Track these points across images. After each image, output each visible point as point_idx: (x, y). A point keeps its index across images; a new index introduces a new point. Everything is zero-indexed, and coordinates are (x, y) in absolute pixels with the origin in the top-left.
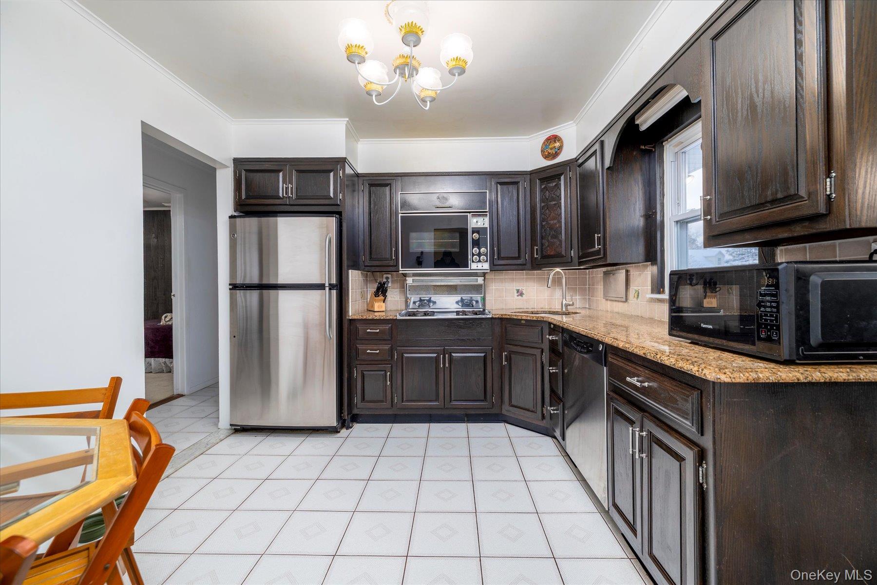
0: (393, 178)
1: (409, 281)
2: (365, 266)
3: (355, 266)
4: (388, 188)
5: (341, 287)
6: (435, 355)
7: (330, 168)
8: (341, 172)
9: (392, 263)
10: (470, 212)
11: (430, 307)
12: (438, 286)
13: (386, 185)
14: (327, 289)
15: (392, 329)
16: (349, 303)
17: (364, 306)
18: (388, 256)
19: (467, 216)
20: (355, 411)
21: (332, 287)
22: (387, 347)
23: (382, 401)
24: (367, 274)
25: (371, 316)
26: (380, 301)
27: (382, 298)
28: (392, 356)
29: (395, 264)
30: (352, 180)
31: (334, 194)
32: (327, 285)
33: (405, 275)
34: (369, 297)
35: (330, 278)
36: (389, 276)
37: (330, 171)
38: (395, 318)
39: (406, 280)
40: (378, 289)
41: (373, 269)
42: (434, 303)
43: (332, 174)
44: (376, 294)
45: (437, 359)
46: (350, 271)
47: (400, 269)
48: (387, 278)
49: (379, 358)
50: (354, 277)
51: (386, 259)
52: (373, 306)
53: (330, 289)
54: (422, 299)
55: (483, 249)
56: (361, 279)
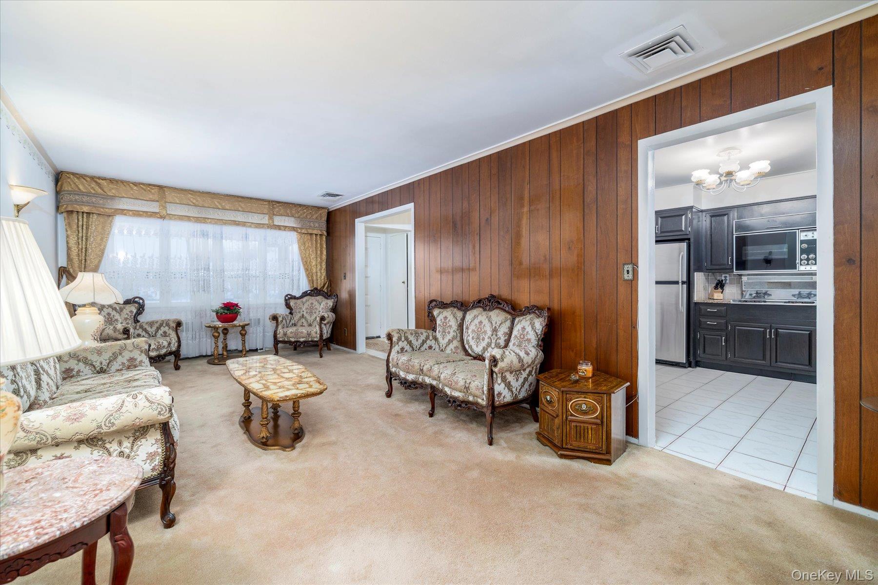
0: (730, 209)
1: (744, 279)
2: (707, 269)
3: (699, 269)
4: (726, 218)
5: (689, 283)
6: (763, 329)
7: (682, 213)
8: (690, 215)
9: (728, 267)
10: (798, 229)
11: (764, 298)
12: (772, 282)
13: (725, 215)
14: (680, 284)
15: (727, 310)
16: (694, 292)
17: (706, 296)
18: (726, 262)
19: (796, 232)
20: (699, 359)
21: (683, 283)
22: (723, 321)
23: (718, 355)
24: (708, 274)
25: (711, 301)
26: (719, 292)
27: (720, 290)
28: (727, 327)
29: (731, 268)
30: (697, 215)
31: (685, 228)
32: (680, 281)
33: (741, 275)
34: (710, 290)
35: (682, 278)
36: (727, 275)
37: (683, 215)
38: (729, 303)
39: (741, 278)
40: (717, 284)
41: (713, 271)
42: (770, 295)
43: (684, 217)
44: (716, 288)
45: (764, 333)
46: (695, 273)
47: (735, 271)
48: (725, 277)
49: (717, 328)
50: (699, 278)
51: (724, 265)
52: (713, 296)
53: (682, 284)
54: (758, 292)
55: (812, 255)
56: (704, 278)
